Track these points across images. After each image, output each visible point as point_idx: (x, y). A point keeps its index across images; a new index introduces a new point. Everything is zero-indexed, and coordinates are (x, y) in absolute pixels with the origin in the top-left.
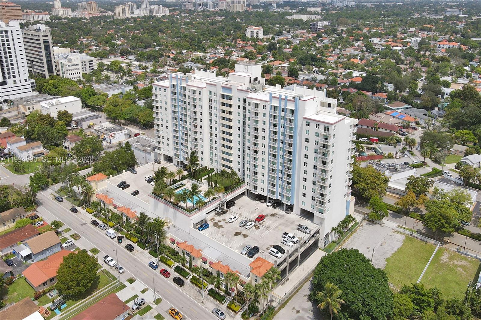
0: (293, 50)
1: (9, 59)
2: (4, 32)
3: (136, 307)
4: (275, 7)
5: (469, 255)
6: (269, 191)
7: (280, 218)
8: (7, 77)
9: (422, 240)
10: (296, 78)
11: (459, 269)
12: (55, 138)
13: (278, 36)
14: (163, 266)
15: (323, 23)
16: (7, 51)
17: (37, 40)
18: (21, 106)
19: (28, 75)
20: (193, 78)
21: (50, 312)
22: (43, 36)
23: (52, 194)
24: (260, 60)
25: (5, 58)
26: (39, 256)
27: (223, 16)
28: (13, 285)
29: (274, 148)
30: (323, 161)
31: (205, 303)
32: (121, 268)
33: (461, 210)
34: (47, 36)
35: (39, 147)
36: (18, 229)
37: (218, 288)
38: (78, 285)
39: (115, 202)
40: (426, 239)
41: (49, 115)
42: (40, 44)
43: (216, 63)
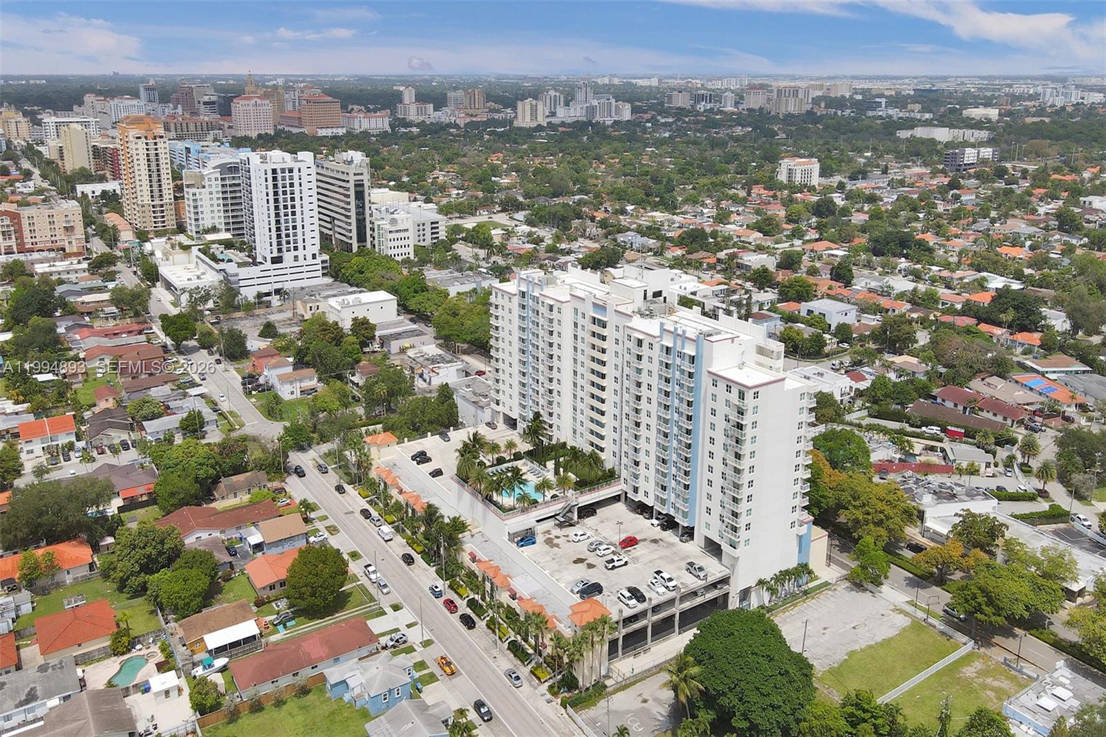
0: (871, 217)
1: (290, 217)
2: (287, 171)
3: (392, 643)
4: (883, 106)
5: (1025, 674)
6: (657, 497)
7: (667, 547)
8: (284, 249)
9: (943, 633)
10: (848, 284)
11: (989, 693)
12: (338, 365)
13: (855, 182)
14: (451, 595)
15: (978, 153)
16: (289, 203)
17: (344, 181)
18: (298, 303)
19: (318, 246)
20: (558, 282)
21: (271, 627)
22: (355, 174)
23: (314, 459)
24: (787, 236)
25: (285, 216)
26: (273, 549)
27: (750, 125)
28: (231, 582)
29: (666, 421)
30: (736, 453)
31: (498, 659)
32: (385, 586)
33: (1039, 588)
34: (362, 174)
35: (311, 379)
36: (252, 504)
37: (526, 641)
38: (313, 595)
39: (401, 484)
40: (950, 631)
41: (336, 324)
42: (348, 189)
43: (683, 238)
